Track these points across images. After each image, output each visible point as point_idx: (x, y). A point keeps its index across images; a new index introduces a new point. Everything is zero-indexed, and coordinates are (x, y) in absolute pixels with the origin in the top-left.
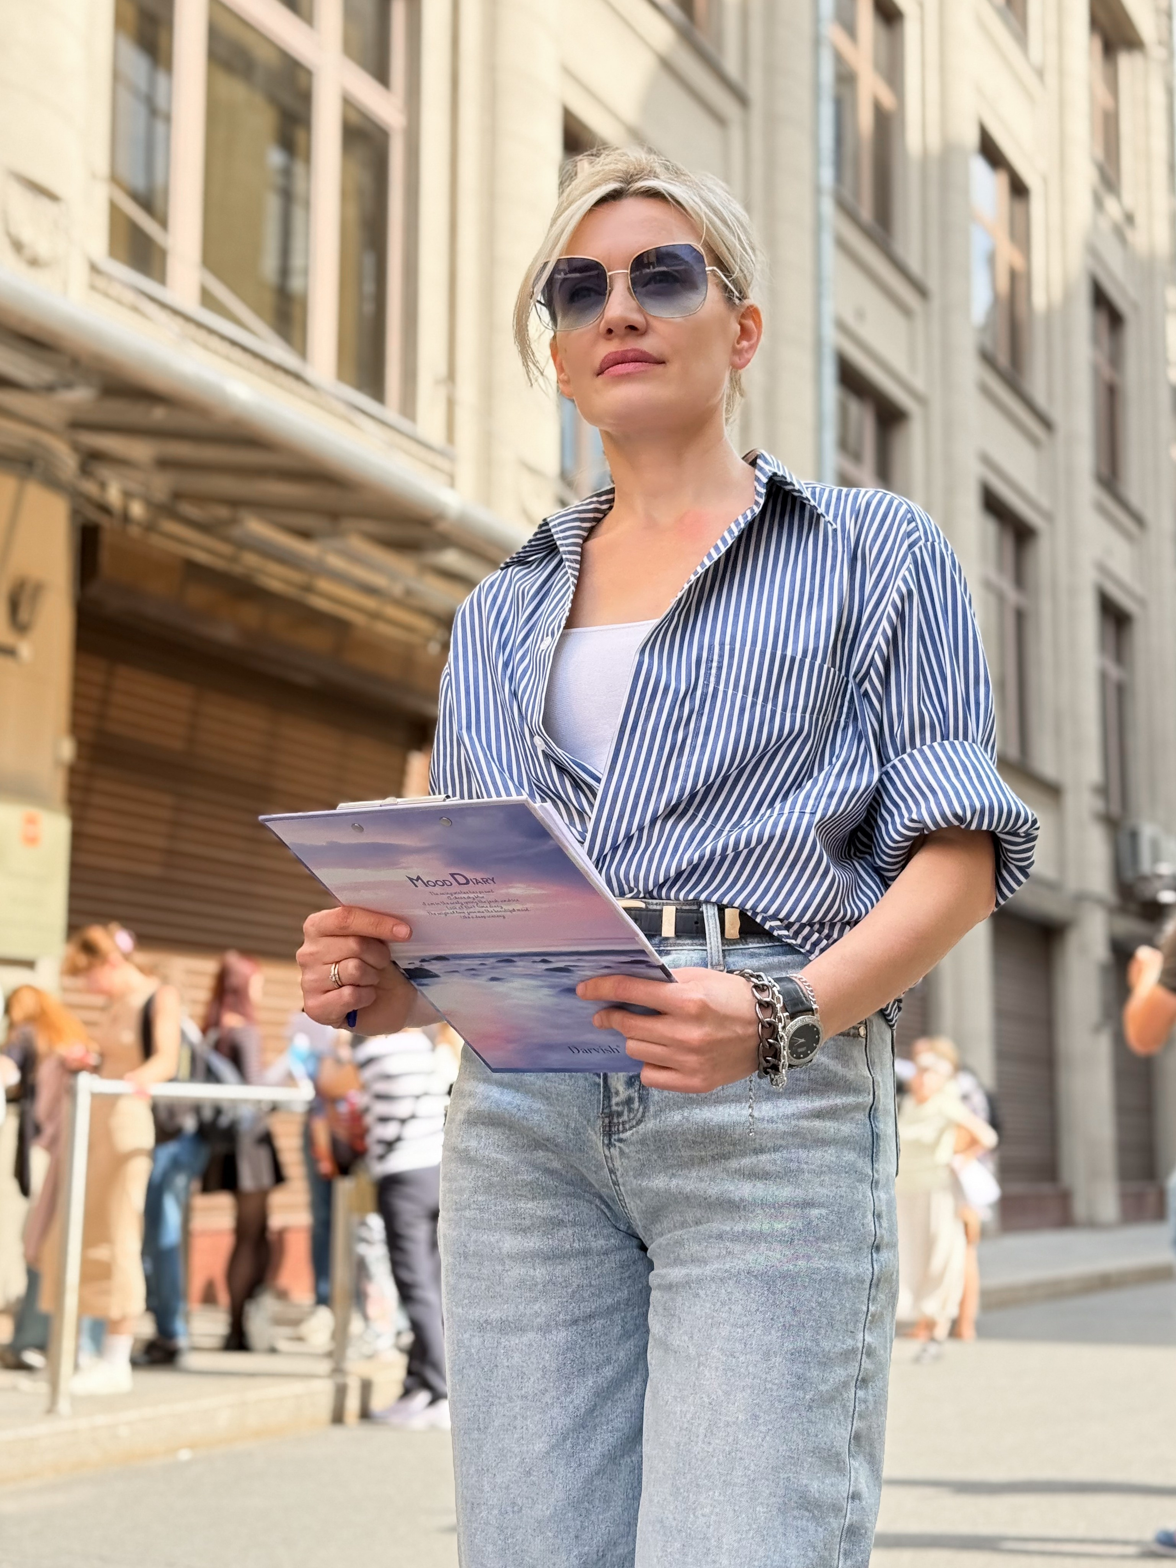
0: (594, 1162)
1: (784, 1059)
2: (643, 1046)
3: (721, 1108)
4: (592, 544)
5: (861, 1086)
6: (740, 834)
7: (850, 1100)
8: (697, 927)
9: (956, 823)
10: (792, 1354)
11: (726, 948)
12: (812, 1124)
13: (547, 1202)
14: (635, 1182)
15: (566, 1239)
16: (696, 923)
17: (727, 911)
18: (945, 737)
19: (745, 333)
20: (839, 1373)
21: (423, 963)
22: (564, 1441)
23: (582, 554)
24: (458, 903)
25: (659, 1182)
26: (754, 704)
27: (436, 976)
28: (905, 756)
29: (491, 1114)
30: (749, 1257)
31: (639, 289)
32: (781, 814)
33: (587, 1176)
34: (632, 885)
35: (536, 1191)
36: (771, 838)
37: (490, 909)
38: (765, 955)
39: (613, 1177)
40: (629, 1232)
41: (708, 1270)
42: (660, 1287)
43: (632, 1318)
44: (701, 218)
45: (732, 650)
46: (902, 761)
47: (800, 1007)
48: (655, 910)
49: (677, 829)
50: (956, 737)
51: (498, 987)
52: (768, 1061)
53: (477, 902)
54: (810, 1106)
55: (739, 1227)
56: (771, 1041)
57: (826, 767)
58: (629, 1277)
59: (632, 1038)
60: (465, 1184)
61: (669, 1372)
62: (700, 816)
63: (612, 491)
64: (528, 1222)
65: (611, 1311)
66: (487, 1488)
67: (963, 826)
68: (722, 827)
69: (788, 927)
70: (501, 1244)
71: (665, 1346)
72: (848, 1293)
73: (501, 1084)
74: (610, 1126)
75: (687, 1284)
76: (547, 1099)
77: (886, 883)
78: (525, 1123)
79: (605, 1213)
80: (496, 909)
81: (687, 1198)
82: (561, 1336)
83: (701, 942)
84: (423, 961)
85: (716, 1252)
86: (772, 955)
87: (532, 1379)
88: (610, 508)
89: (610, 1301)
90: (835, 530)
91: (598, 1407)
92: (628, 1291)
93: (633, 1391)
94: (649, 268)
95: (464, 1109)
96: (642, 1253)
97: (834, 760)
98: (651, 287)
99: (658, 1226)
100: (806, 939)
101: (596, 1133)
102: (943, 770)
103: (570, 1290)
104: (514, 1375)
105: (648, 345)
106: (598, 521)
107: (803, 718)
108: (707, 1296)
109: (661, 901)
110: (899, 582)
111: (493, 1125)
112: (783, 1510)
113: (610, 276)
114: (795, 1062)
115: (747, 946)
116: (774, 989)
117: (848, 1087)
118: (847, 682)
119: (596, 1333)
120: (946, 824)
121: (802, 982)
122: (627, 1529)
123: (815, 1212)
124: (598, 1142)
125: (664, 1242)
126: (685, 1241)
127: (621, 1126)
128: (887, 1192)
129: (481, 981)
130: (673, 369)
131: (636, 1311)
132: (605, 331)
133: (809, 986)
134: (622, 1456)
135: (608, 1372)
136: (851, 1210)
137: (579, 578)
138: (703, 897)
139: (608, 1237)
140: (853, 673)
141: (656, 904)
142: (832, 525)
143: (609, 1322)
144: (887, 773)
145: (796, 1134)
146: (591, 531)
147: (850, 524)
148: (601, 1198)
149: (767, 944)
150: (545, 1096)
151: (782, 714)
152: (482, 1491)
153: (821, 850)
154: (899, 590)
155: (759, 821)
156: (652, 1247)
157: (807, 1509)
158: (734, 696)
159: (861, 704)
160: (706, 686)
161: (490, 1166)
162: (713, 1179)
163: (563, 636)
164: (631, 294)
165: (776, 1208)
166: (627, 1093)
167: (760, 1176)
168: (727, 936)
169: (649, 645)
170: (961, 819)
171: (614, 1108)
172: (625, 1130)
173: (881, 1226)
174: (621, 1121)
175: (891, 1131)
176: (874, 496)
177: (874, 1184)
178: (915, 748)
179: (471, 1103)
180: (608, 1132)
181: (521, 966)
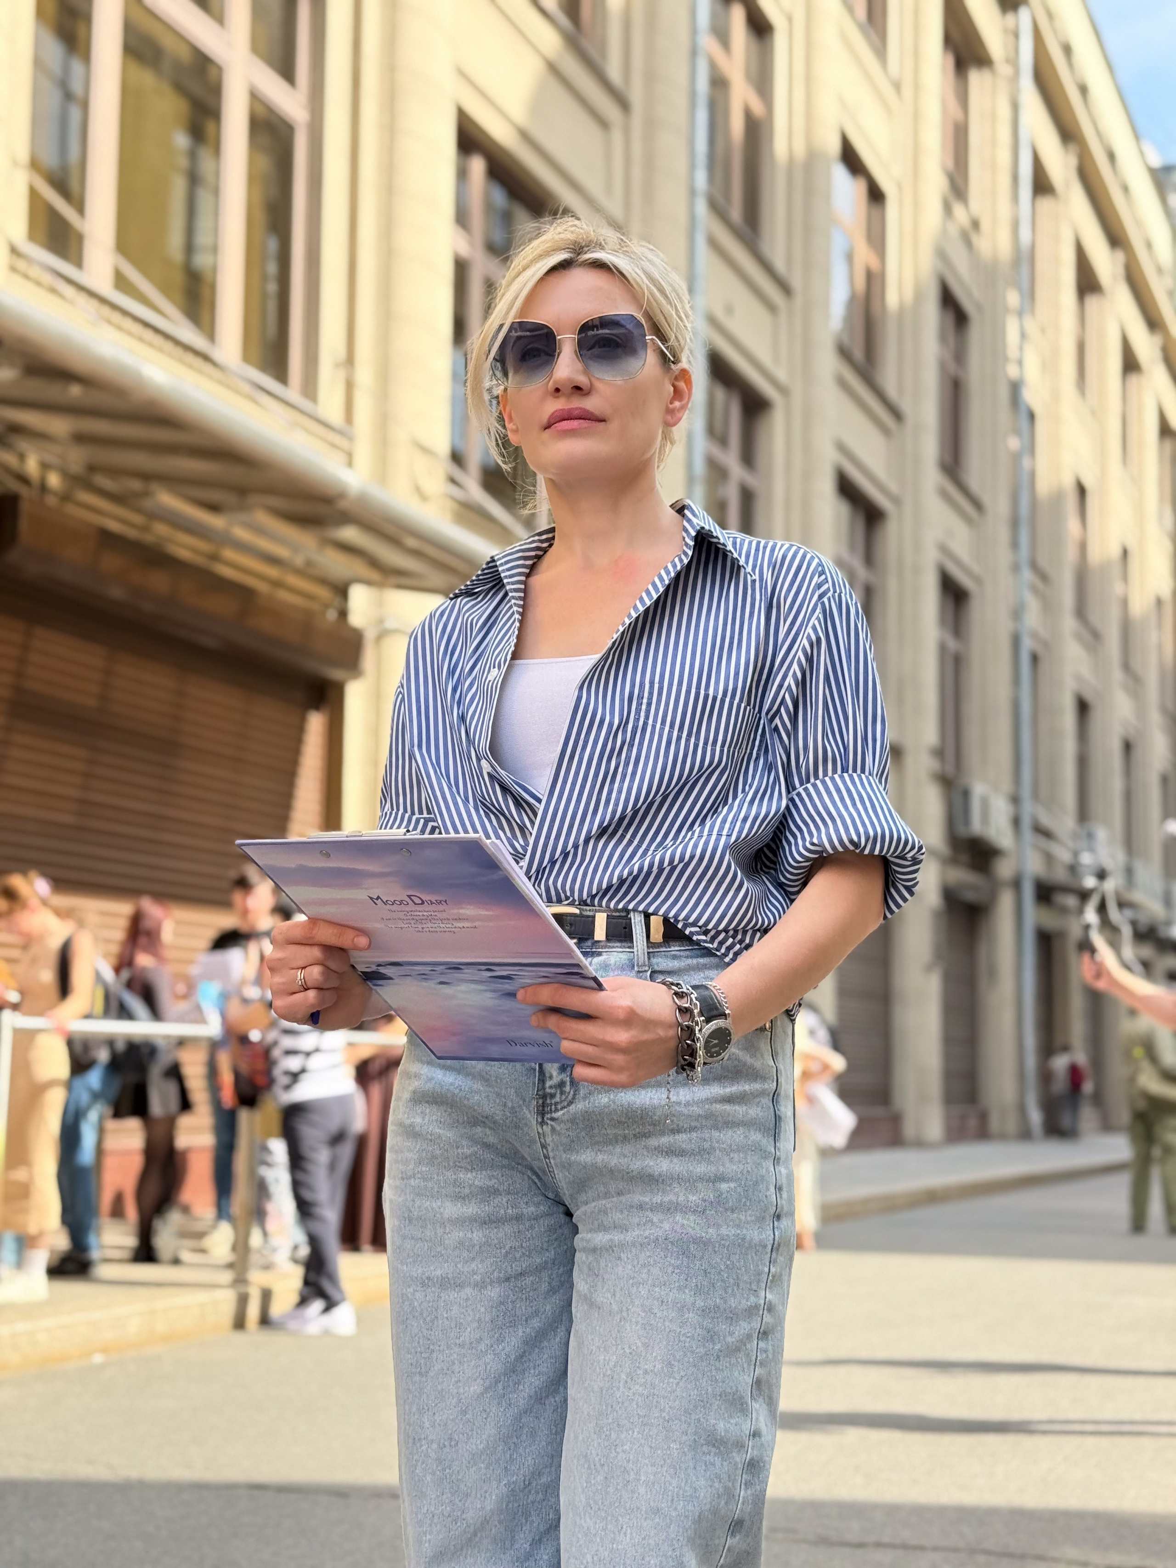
0: (528, 1138)
1: (700, 1058)
2: (576, 1046)
3: (643, 1092)
4: (535, 580)
5: (767, 1074)
6: (665, 853)
7: (757, 1086)
8: (625, 932)
9: (851, 848)
10: (703, 1311)
11: (651, 950)
12: (724, 1107)
13: (484, 1172)
14: (564, 1156)
15: (501, 1205)
16: (625, 928)
17: (652, 918)
18: (845, 769)
19: (677, 394)
20: (744, 1327)
21: (379, 968)
22: (496, 1383)
23: (525, 591)
24: (413, 919)
25: (586, 1157)
26: (679, 738)
27: (391, 978)
28: (809, 786)
29: (435, 1095)
30: (666, 1226)
31: (584, 352)
32: (700, 837)
33: (520, 1149)
34: (568, 894)
35: (475, 1164)
36: (692, 857)
37: (442, 925)
38: (685, 957)
39: (544, 1151)
40: (556, 1199)
41: (629, 1236)
42: (584, 1250)
43: (557, 1276)
44: (641, 288)
45: (661, 689)
46: (806, 790)
47: (715, 1013)
48: (588, 917)
49: (608, 848)
50: (855, 771)
51: (446, 990)
52: (685, 1060)
53: (430, 919)
54: (721, 1092)
55: (657, 1199)
56: (688, 1042)
57: (740, 795)
58: (556, 1239)
59: (566, 1039)
60: (410, 1155)
61: (594, 1325)
62: (628, 836)
63: (552, 530)
64: (467, 1191)
65: (538, 1270)
66: (427, 1425)
67: (857, 851)
68: (647, 846)
69: (706, 933)
70: (442, 1210)
71: (591, 1304)
72: (752, 1257)
73: (444, 1068)
74: (543, 1106)
75: (610, 1248)
76: (487, 1080)
77: (790, 897)
78: (466, 1102)
79: (535, 1183)
80: (447, 926)
81: (611, 1171)
82: (494, 1292)
83: (629, 945)
84: (379, 965)
85: (636, 1220)
86: (692, 957)
87: (469, 1329)
88: (551, 546)
89: (538, 1261)
90: (754, 581)
91: (527, 1354)
92: (555, 1252)
93: (558, 1339)
94: (593, 330)
95: (411, 1088)
96: (568, 1219)
97: (747, 788)
98: (596, 351)
99: (583, 1195)
100: (721, 943)
101: (530, 1112)
102: (842, 799)
103: (503, 1251)
104: (453, 1325)
105: (591, 404)
106: (539, 558)
107: (722, 751)
108: (628, 1259)
109: (594, 908)
110: (810, 630)
111: (436, 1103)
112: (694, 1446)
113: (559, 339)
114: (710, 1060)
115: (669, 949)
116: (692, 996)
117: (755, 1075)
118: (760, 718)
119: (525, 1289)
120: (843, 848)
121: (717, 990)
122: (550, 1461)
123: (724, 1186)
124: (532, 1120)
125: (589, 1211)
126: (609, 1210)
127: (553, 1107)
128: (787, 1168)
129: (431, 984)
130: (614, 426)
131: (561, 1269)
132: (553, 389)
133: (722, 993)
134: (547, 1396)
135: (536, 1323)
136: (756, 1184)
137: (522, 614)
138: (631, 907)
139: (537, 1205)
140: (766, 711)
141: (590, 910)
142: (751, 576)
143: (537, 1279)
144: (792, 800)
145: (709, 1116)
146: (532, 568)
147: (768, 575)
148: (532, 1169)
149: (687, 948)
150: (484, 1078)
151: (703, 747)
152: (422, 1427)
153: (735, 868)
154: (809, 638)
155: (681, 842)
156: (577, 1215)
157: (714, 1446)
158: (662, 730)
159: (772, 738)
160: (637, 720)
161: (433, 1140)
162: (634, 1155)
163: (510, 667)
164: (577, 356)
165: (690, 1182)
166: (561, 1077)
167: (677, 1153)
168: (652, 940)
169: (587, 682)
170: (856, 845)
171: (548, 1090)
172: (557, 1110)
173: (781, 1197)
174: (553, 1101)
175: (790, 1113)
176: (789, 549)
177: (776, 1161)
178: (818, 779)
179: (416, 1084)
180: (542, 1111)
181: (468, 973)
